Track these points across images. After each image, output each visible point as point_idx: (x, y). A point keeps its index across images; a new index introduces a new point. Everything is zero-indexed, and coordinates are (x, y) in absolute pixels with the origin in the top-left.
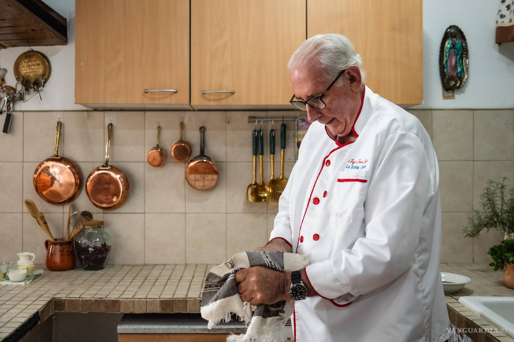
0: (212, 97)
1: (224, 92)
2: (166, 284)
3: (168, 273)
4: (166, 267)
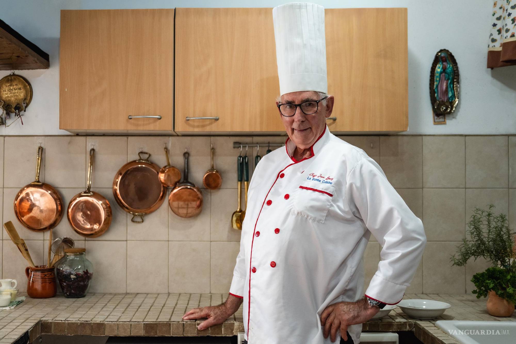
0: (196, 124)
1: (208, 119)
2: (149, 310)
3: (151, 301)
4: (149, 296)
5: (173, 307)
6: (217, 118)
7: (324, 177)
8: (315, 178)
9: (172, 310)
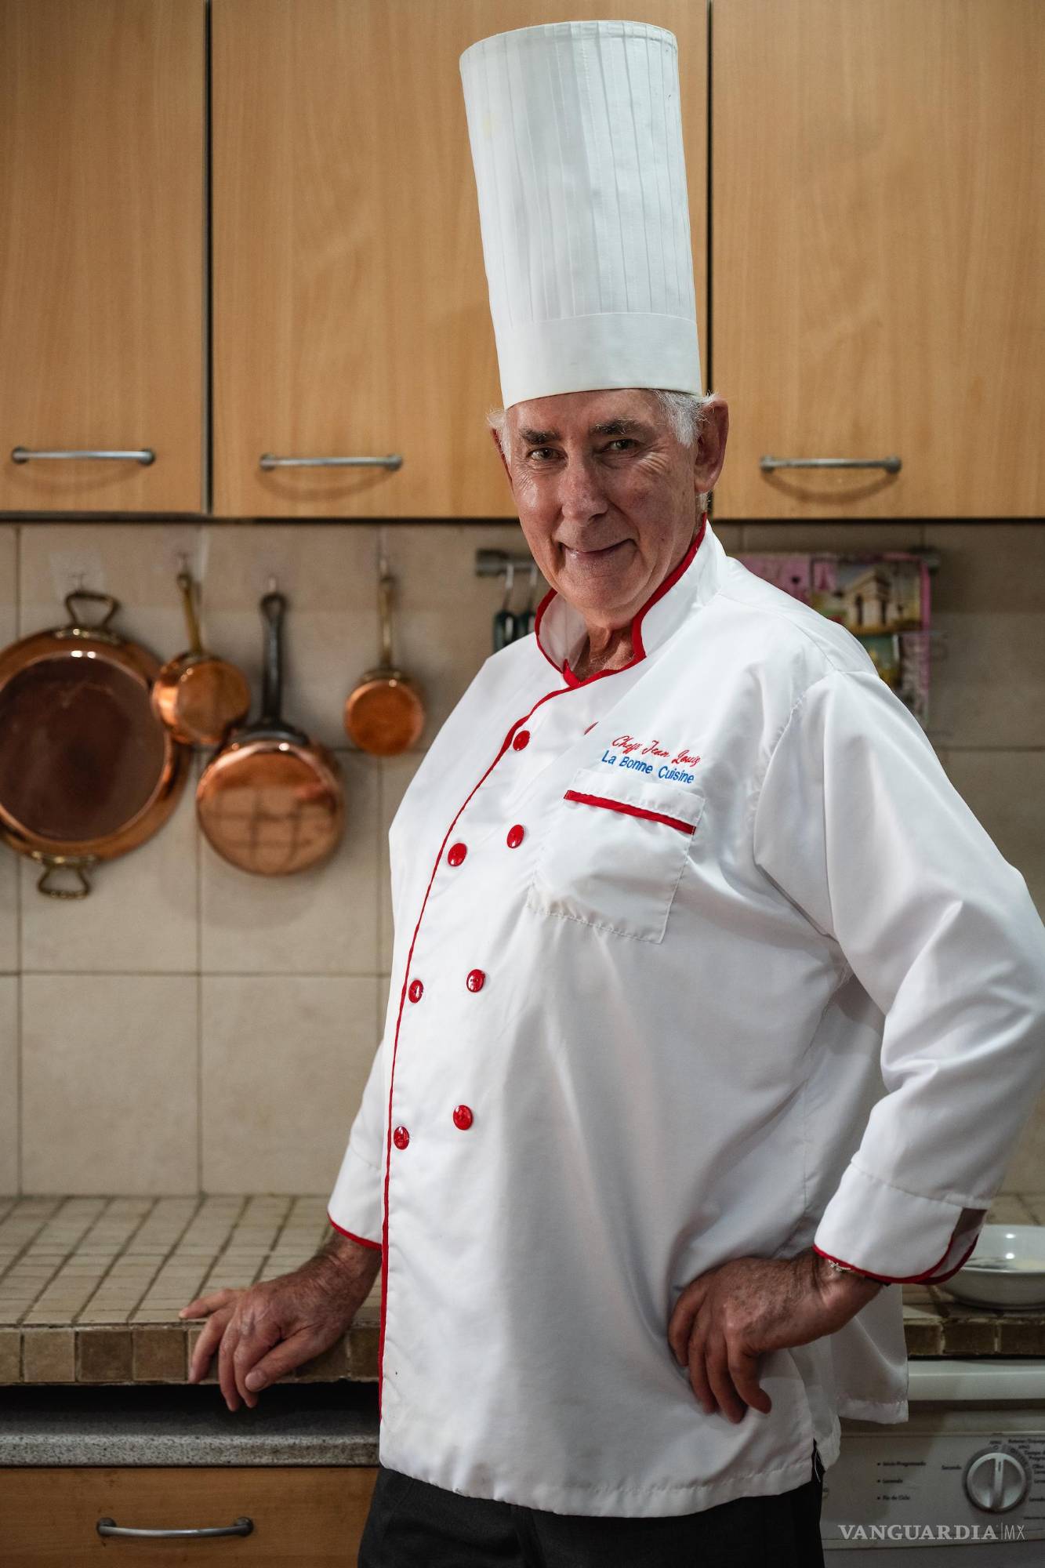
0: (304, 485)
1: (353, 465)
2: (107, 1273)
3: (122, 1231)
4: (115, 1207)
5: (209, 1261)
6: (394, 460)
7: (666, 754)
8: (634, 755)
9: (202, 1271)
